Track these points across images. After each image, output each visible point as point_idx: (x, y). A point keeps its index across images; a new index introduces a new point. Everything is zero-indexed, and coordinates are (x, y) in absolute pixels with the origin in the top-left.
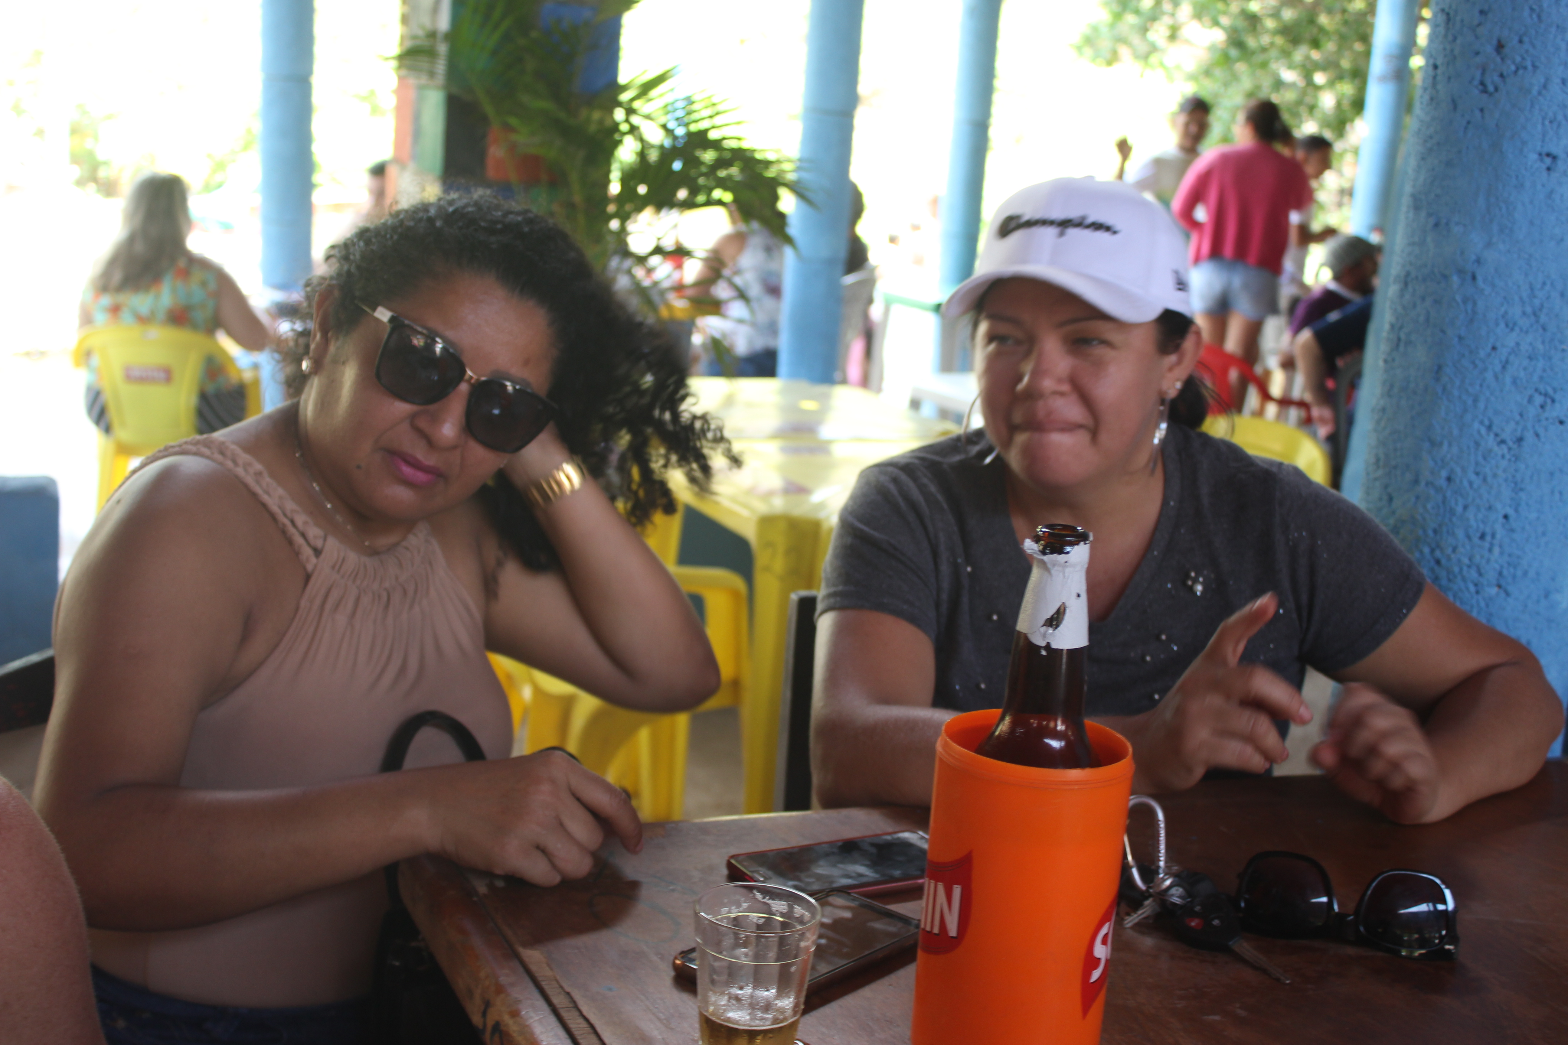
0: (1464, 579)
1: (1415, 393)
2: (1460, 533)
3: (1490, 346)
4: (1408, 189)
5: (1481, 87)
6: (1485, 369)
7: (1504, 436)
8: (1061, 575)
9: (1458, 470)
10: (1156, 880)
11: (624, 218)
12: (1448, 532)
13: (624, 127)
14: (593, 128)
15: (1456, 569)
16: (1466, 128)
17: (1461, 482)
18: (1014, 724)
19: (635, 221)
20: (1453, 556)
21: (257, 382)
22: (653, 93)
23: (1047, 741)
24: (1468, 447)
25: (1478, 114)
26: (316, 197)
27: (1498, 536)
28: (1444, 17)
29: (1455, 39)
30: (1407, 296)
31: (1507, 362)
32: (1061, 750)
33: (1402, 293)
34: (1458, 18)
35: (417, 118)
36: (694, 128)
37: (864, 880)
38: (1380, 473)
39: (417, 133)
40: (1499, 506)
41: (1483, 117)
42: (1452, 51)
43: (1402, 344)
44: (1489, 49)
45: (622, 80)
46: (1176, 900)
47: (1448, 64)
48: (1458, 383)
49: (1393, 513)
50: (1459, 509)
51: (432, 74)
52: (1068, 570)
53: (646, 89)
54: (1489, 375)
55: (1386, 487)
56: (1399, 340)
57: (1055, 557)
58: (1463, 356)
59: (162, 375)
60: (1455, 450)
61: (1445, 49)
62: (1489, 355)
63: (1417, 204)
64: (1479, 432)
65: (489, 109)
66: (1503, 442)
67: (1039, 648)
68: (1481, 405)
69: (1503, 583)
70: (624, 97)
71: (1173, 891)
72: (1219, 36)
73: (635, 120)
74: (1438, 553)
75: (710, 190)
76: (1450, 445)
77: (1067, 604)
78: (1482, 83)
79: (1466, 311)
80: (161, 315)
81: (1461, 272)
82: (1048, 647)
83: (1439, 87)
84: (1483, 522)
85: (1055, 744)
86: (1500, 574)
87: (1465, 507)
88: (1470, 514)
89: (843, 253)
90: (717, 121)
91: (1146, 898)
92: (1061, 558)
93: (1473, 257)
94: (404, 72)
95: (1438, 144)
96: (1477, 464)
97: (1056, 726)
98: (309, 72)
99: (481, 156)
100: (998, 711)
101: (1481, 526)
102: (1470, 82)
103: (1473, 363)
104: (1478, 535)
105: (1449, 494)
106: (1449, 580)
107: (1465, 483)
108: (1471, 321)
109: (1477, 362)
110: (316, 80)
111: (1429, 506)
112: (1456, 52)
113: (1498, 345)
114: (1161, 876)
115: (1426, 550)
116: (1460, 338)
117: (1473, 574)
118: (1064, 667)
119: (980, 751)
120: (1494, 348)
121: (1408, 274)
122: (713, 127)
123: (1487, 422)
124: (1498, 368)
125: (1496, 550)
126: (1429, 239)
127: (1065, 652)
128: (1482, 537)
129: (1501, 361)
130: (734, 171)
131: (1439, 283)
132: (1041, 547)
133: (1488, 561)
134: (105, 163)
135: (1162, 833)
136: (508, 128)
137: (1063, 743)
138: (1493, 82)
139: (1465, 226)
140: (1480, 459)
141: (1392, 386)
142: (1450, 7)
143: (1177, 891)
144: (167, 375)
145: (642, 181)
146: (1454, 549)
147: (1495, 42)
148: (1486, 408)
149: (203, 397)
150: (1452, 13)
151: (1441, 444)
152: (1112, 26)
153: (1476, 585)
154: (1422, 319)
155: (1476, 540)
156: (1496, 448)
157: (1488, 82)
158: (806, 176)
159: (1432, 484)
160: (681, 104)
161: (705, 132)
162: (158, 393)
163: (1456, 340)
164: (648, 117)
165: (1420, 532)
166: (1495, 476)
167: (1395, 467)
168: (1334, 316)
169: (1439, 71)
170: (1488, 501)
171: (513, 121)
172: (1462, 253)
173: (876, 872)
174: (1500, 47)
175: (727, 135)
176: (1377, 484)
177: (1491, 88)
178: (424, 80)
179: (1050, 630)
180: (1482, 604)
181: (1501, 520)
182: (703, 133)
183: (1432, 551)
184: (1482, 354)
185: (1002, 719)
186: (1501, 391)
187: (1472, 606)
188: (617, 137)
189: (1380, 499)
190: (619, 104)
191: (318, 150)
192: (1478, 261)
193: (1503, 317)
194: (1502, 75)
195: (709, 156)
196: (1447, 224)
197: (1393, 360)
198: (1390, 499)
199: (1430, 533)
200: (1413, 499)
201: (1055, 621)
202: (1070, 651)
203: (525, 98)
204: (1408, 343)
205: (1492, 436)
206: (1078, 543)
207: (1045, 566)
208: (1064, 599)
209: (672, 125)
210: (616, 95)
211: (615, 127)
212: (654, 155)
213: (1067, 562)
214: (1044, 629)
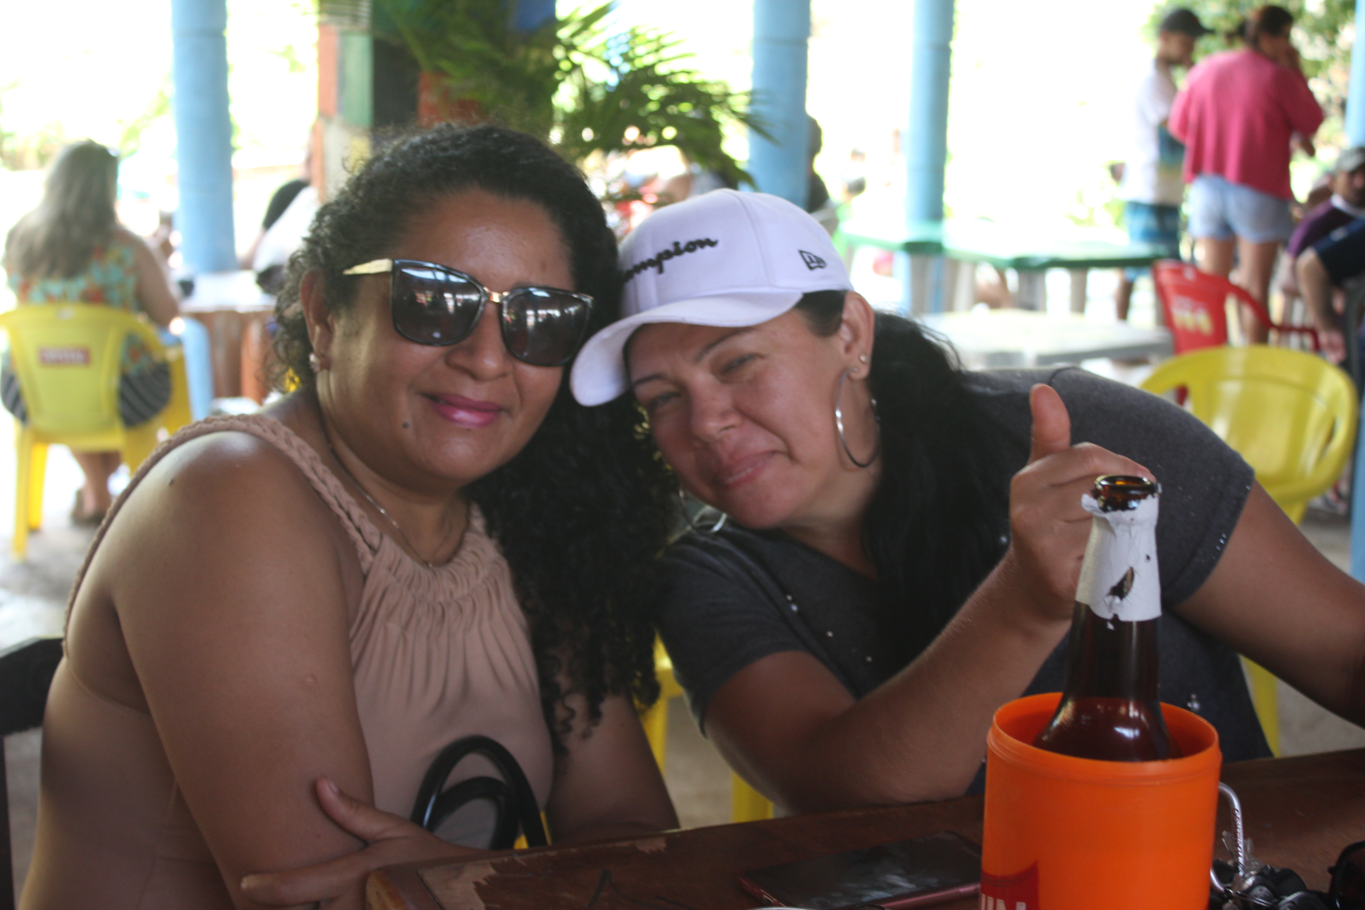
8: (1127, 535)
10: (1235, 879)
13: (565, 65)
14: (531, 68)
18: (1078, 711)
21: (181, 360)
22: (595, 26)
23: (1119, 730)
26: (236, 161)
32: (1135, 740)
35: (341, 66)
36: (639, 64)
37: (898, 892)
39: (342, 83)
45: (561, 13)
46: (1261, 902)
51: (355, 18)
52: (1134, 529)
53: (587, 22)
57: (1120, 514)
59: (80, 356)
65: (418, 53)
67: (1104, 621)
70: (564, 33)
71: (1257, 891)
73: (575, 57)
75: (660, 129)
77: (1135, 569)
80: (75, 295)
82: (1115, 620)
85: (1128, 733)
90: (663, 54)
91: (1226, 901)
92: (1126, 515)
94: (325, 18)
97: (1128, 711)
98: (222, 26)
100: (1058, 695)
110: (231, 34)
114: (1241, 874)
118: (1134, 642)
119: (1038, 744)
122: (660, 61)
127: (1135, 625)
130: (685, 107)
132: (1101, 504)
134: (10, 135)
135: (1240, 824)
136: (441, 73)
137: (1137, 732)
143: (1261, 891)
144: (85, 357)
145: (588, 124)
149: (125, 379)
158: (762, 109)
160: (624, 39)
161: (652, 67)
162: (76, 376)
164: (589, 54)
168: (1338, 234)
171: (445, 64)
173: (910, 881)
175: (675, 69)
178: (346, 23)
179: (1117, 600)
182: (649, 68)
185: (1062, 704)
188: (558, 76)
190: (558, 41)
191: (236, 111)
195: (656, 93)
201: (1120, 590)
202: (1141, 624)
203: (457, 40)
206: (1144, 497)
207: (1105, 524)
208: (1132, 563)
209: (617, 61)
210: (555, 31)
211: (555, 66)
212: (598, 95)
213: (1132, 520)
214: (1109, 599)
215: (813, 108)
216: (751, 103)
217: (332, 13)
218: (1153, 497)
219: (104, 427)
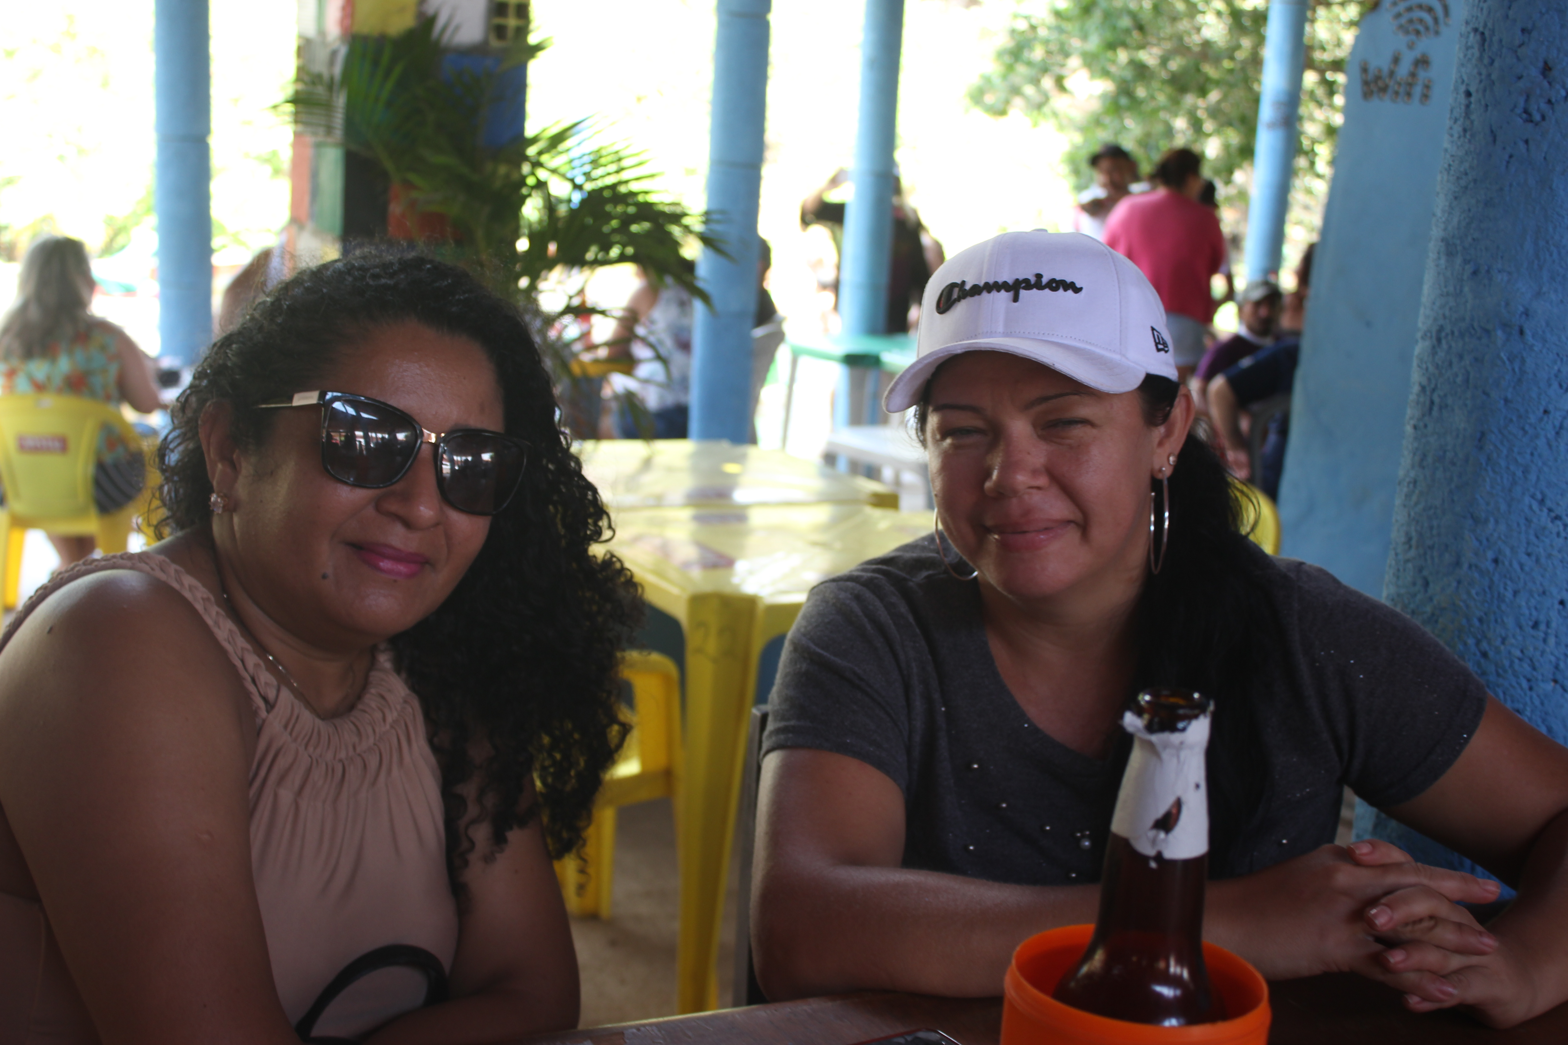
0: (1515, 674)
1: (1453, 464)
2: (1510, 622)
3: (1542, 410)
4: (1436, 232)
5: (1524, 116)
6: (1537, 436)
7: (1559, 511)
8: (1175, 760)
9: (1508, 552)
11: (535, 277)
12: (1496, 621)
13: (531, 181)
14: (498, 184)
15: (1506, 663)
16: (1508, 162)
17: (1511, 565)
19: (546, 279)
20: (1502, 648)
22: (560, 147)
23: (1156, 987)
24: (1518, 524)
25: (1522, 146)
27: (1554, 625)
28: (1478, 37)
29: (1492, 62)
30: (1441, 354)
31: (1561, 427)
32: (1175, 1000)
33: (1434, 352)
34: (1495, 39)
35: (315, 175)
36: (602, 183)
38: (1412, 553)
39: (315, 192)
40: (1554, 591)
41: (1528, 150)
42: (1489, 75)
43: (1436, 409)
44: (1534, 72)
45: (530, 131)
47: (1485, 91)
48: (1505, 452)
49: (1431, 599)
50: (1509, 595)
51: (329, 130)
52: (1183, 754)
53: (557, 140)
54: (1541, 443)
55: (1420, 570)
56: (1432, 402)
57: (1168, 737)
58: (1511, 420)
59: (57, 444)
60: (1502, 528)
61: (1480, 74)
62: (1541, 420)
63: (1450, 249)
64: (1530, 507)
65: (389, 165)
66: (1558, 518)
67: (1145, 859)
68: (1533, 477)
69: (1559, 677)
70: (531, 151)
72: (1104, 86)
73: (542, 174)
74: (1484, 645)
76: (1497, 522)
77: (1184, 799)
78: (1526, 111)
79: (1513, 370)
80: (58, 380)
81: (1505, 326)
82: (1159, 857)
83: (1473, 117)
84: (1536, 609)
85: (1167, 992)
86: (1557, 667)
87: (1516, 593)
88: (1522, 601)
89: (752, 306)
90: (625, 175)
92: (1174, 737)
93: (1521, 309)
94: (300, 128)
95: (1475, 181)
96: (1528, 543)
97: (1168, 966)
98: (207, 131)
99: (382, 215)
101: (1534, 613)
102: (1512, 110)
103: (1523, 429)
104: (1531, 623)
105: (1496, 578)
106: (1498, 675)
107: (1516, 566)
108: (1520, 380)
109: (1527, 428)
110: (214, 141)
111: (1473, 592)
112: (1494, 77)
113: (1551, 408)
115: (1471, 641)
116: (1506, 401)
117: (1526, 667)
118: (1179, 883)
120: (1546, 412)
121: (1441, 329)
122: (623, 182)
123: (1539, 496)
124: (1551, 434)
125: (1552, 641)
126: (1466, 289)
127: (1180, 863)
128: (1536, 625)
129: (1554, 427)
130: (645, 226)
131: (1479, 339)
132: (1147, 723)
133: (1543, 653)
136: (409, 185)
137: (1178, 992)
138: (1539, 109)
139: (1510, 273)
140: (1533, 538)
141: (1424, 456)
142: (1485, 25)
144: (62, 445)
145: (553, 239)
146: (1504, 640)
147: (1541, 64)
148: (1538, 478)
149: (101, 467)
150: (1487, 33)
151: (1487, 521)
152: (1005, 77)
153: (1529, 680)
154: (1459, 380)
155: (1529, 630)
156: (1550, 525)
157: (1533, 109)
159: (1476, 566)
160: (588, 159)
161: (613, 187)
162: (53, 463)
163: (1502, 402)
164: (554, 171)
165: (1464, 621)
166: (1549, 556)
167: (1432, 548)
168: (1246, 362)
169: (1473, 99)
170: (1541, 585)
171: (413, 177)
172: (1507, 304)
174: (1546, 69)
175: (637, 190)
176: (1410, 565)
177: (1537, 117)
178: (320, 135)
179: (1162, 835)
180: (1537, 702)
181: (1557, 606)
183: (1478, 643)
184: (1533, 419)
186: (1556, 460)
187: (1525, 704)
188: (524, 191)
189: (1414, 584)
190: (526, 158)
192: (1526, 313)
193: (1556, 376)
194: (1549, 102)
195: (618, 210)
196: (1488, 271)
197: (1426, 426)
198: (1426, 584)
199: (1476, 623)
200: (1454, 584)
201: (1167, 823)
202: (1186, 862)
203: (426, 153)
204: (1443, 407)
205: (1545, 510)
206: (1196, 717)
207: (1151, 747)
208: (1179, 793)
209: (579, 180)
210: (524, 150)
211: (522, 182)
212: (562, 210)
213: (1182, 743)
214: (1152, 833)
215: (763, 230)
216: (706, 222)
217: (306, 124)
218: (1206, 716)
219: (79, 513)
